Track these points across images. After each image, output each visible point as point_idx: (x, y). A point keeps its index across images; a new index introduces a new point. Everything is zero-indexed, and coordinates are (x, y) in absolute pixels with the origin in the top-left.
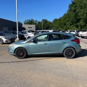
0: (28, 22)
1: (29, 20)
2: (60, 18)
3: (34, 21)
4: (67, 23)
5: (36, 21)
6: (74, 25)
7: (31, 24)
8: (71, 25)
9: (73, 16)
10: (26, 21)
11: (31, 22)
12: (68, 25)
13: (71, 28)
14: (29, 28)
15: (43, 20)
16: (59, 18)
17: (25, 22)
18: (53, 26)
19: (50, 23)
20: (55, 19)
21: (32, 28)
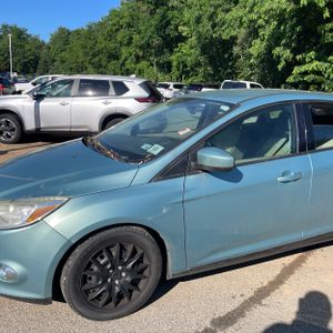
12: (126, 59)
15: (5, 27)
18: (54, 61)
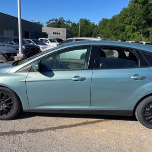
0: (55, 23)
1: (56, 20)
2: (114, 17)
3: (64, 21)
4: (127, 27)
5: (69, 22)
6: (141, 30)
7: (58, 27)
8: (134, 31)
9: (141, 13)
10: (50, 21)
11: (60, 23)
12: (128, 31)
13: (134, 37)
14: (54, 33)
15: (81, 20)
16: (111, 18)
17: (48, 23)
18: (99, 33)
19: (94, 26)
20: (103, 19)
21: (60, 34)
